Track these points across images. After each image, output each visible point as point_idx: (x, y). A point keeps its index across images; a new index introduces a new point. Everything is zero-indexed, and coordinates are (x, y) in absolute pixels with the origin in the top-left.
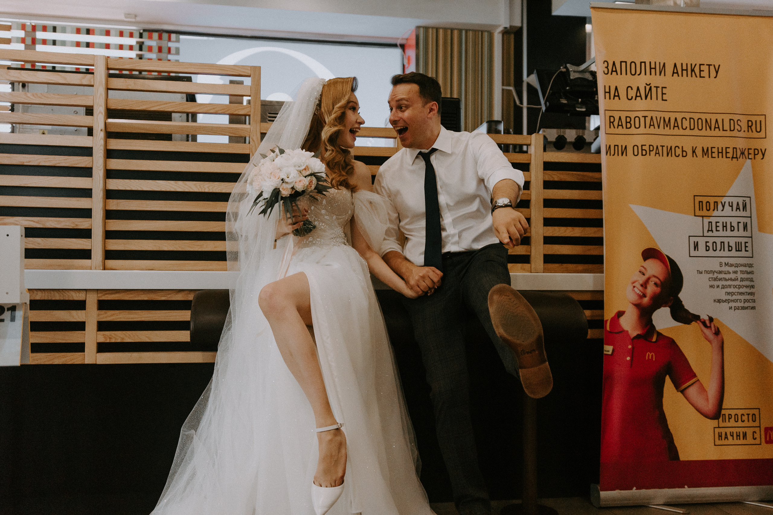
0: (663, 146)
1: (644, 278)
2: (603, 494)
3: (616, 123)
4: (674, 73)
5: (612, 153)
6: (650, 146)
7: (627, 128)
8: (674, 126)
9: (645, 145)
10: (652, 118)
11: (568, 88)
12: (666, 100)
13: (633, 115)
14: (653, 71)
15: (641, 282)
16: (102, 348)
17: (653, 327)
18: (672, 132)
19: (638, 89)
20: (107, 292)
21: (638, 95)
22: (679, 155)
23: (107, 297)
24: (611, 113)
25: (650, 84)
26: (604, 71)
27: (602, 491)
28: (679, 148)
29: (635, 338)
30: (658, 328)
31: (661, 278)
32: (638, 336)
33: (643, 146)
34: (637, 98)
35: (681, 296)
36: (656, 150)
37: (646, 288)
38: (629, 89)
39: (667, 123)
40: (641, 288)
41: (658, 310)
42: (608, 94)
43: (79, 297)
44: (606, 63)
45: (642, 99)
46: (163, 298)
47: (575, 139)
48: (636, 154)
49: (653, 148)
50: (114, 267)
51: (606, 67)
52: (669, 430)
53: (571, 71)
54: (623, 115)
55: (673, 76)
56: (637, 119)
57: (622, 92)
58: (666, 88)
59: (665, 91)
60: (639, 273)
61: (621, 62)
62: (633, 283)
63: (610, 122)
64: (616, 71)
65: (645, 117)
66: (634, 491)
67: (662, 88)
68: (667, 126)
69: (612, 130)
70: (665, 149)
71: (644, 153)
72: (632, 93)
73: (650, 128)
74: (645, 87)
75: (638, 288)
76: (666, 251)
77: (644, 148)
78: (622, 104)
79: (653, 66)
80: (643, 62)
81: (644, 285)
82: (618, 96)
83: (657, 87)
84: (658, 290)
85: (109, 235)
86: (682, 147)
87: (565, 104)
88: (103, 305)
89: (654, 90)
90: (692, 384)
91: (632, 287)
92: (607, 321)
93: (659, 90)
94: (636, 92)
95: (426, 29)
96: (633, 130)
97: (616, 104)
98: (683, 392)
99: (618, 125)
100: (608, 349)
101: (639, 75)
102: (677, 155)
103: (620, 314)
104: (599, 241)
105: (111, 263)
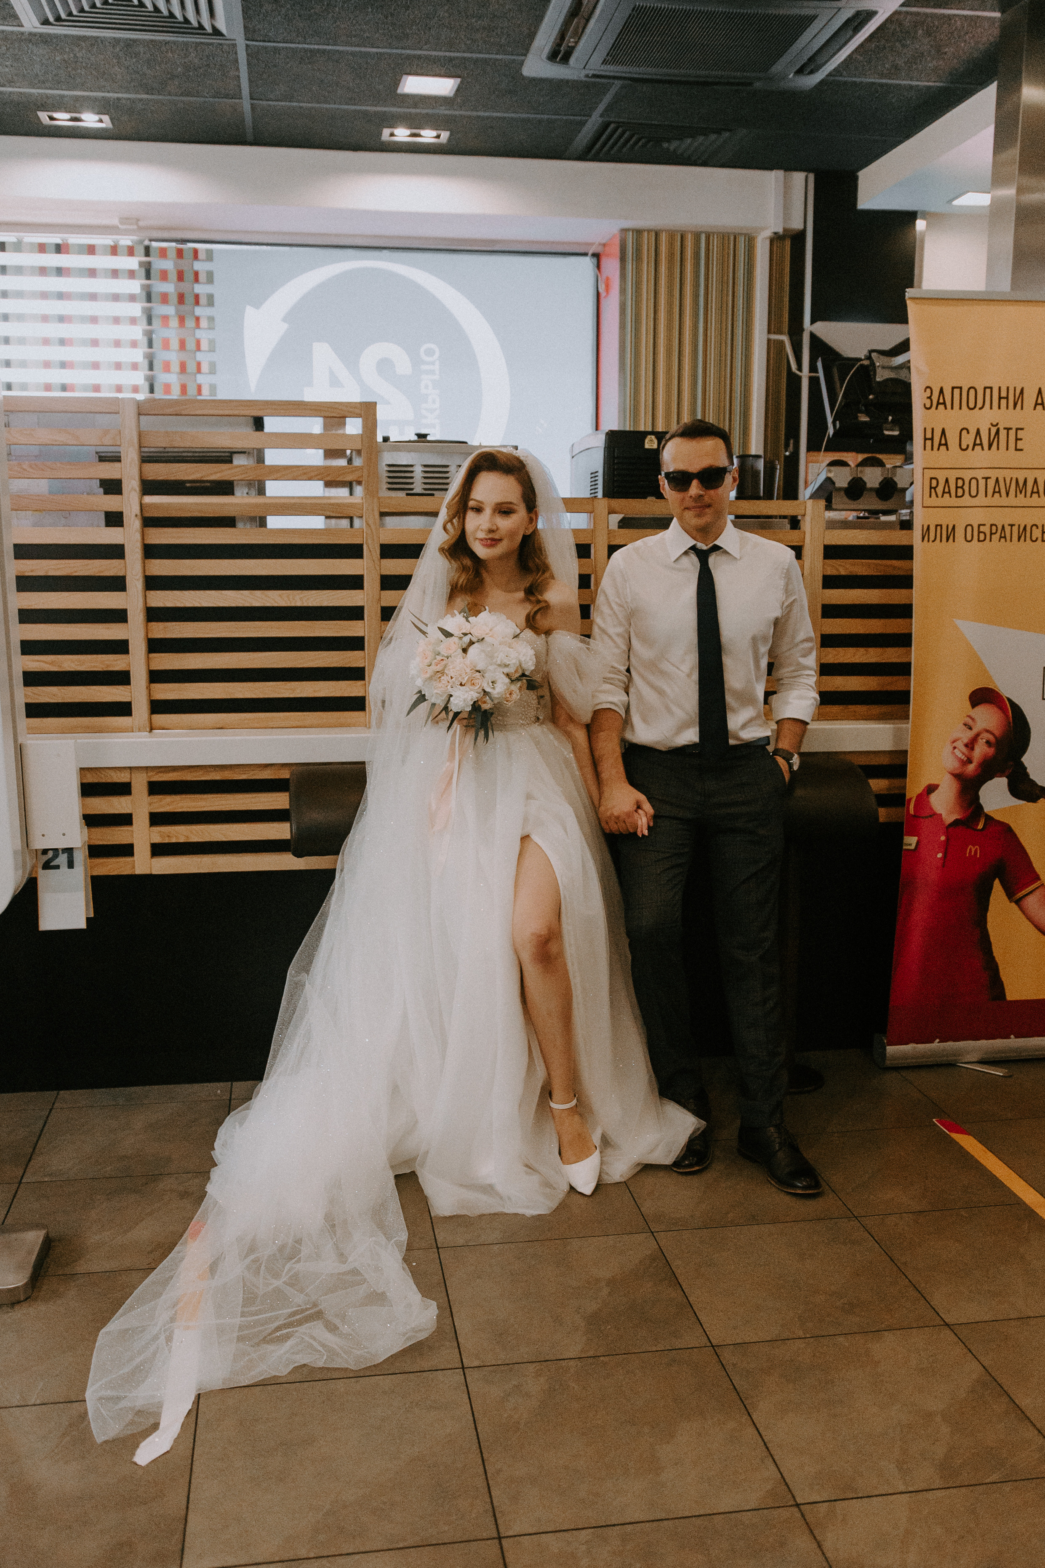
0: (1012, 526)
1: (970, 734)
2: (890, 1049)
3: (940, 490)
4: (1036, 404)
5: (932, 538)
6: (992, 525)
7: (957, 496)
8: (1032, 492)
9: (984, 525)
10: (997, 480)
11: (871, 397)
12: (1022, 450)
13: (967, 475)
14: (1003, 402)
15: (966, 741)
16: (158, 850)
17: (980, 808)
18: (1028, 501)
19: (978, 432)
20: (161, 770)
21: (978, 442)
22: (1037, 539)
23: (162, 776)
24: (933, 473)
25: (997, 424)
26: (925, 405)
27: (888, 1045)
28: (1037, 528)
29: (951, 825)
30: (987, 809)
31: (997, 733)
32: (956, 823)
33: (981, 527)
34: (976, 447)
35: (1026, 759)
36: (1000, 532)
37: (972, 749)
38: (964, 432)
39: (1021, 486)
40: (964, 749)
41: (989, 782)
42: (930, 441)
43: (123, 778)
44: (928, 390)
45: (983, 449)
46: (244, 777)
47: (880, 484)
48: (969, 538)
49: (997, 530)
50: (166, 727)
51: (928, 398)
52: (994, 957)
53: (879, 366)
54: (952, 476)
55: (1035, 409)
56: (974, 482)
57: (952, 439)
58: (1022, 429)
59: (1020, 434)
60: (964, 727)
61: (953, 388)
62: (954, 742)
63: (931, 488)
64: (944, 403)
65: (987, 479)
66: (936, 1045)
67: (1017, 429)
68: (1021, 492)
69: (934, 501)
70: (1015, 529)
71: (982, 537)
72: (968, 440)
73: (993, 496)
74: (990, 429)
75: (959, 750)
76: (1006, 692)
77: (982, 529)
78: (951, 457)
79: (1004, 394)
80: (988, 388)
81: (970, 745)
82: (946, 444)
83: (1008, 429)
84: (991, 751)
85: (156, 677)
86: (1043, 526)
87: (865, 422)
88: (156, 788)
89: (1003, 433)
90: (1031, 892)
91: (951, 749)
92: (910, 800)
93: (1012, 433)
94: (974, 437)
95: (638, 232)
96: (966, 500)
97: (942, 457)
98: (1018, 902)
99: (944, 492)
100: (911, 841)
101: (980, 409)
102: (1034, 539)
103: (931, 789)
104: (904, 669)
105: (159, 719)
